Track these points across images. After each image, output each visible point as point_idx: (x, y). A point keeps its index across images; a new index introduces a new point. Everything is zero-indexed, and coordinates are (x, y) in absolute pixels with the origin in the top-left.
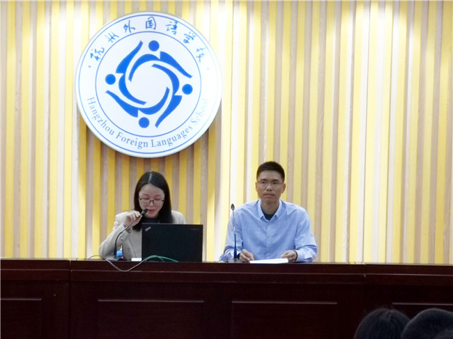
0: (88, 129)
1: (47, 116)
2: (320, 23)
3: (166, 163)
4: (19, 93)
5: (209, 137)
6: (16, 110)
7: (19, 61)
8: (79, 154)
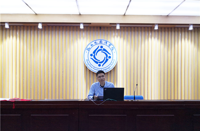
0: (86, 67)
5: (115, 69)
6: (70, 63)
7: (70, 52)
8: (84, 73)
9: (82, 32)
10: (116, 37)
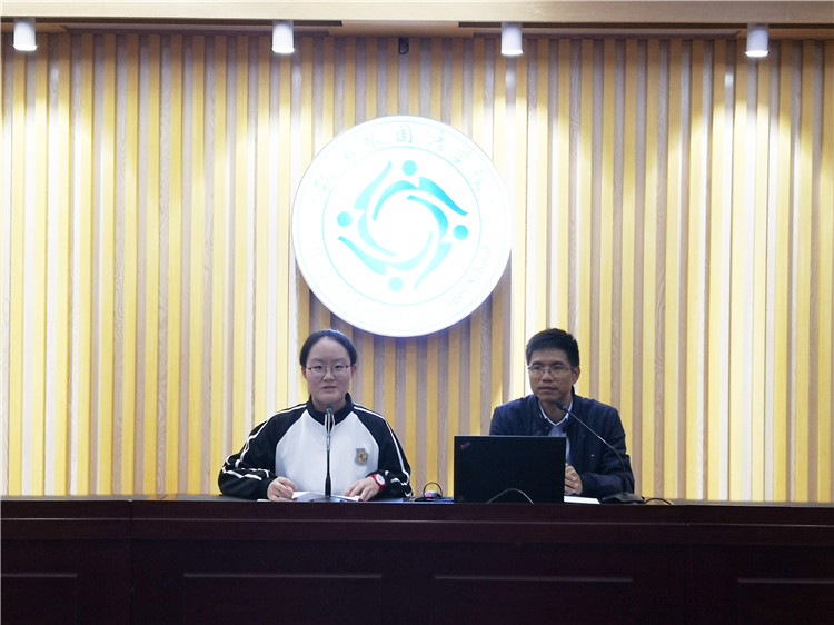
0: (312, 295)
1: (251, 276)
2: (659, 135)
3: (429, 346)
4: (209, 244)
5: (493, 306)
6: (206, 268)
7: (210, 195)
8: (299, 333)
9: (285, 69)
10: (500, 103)
